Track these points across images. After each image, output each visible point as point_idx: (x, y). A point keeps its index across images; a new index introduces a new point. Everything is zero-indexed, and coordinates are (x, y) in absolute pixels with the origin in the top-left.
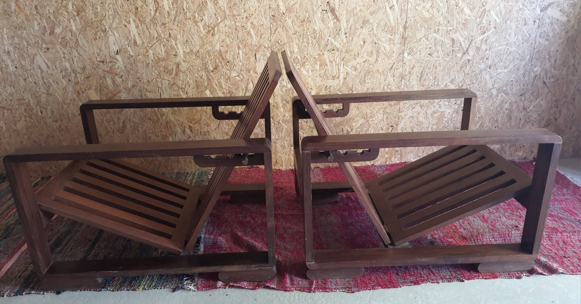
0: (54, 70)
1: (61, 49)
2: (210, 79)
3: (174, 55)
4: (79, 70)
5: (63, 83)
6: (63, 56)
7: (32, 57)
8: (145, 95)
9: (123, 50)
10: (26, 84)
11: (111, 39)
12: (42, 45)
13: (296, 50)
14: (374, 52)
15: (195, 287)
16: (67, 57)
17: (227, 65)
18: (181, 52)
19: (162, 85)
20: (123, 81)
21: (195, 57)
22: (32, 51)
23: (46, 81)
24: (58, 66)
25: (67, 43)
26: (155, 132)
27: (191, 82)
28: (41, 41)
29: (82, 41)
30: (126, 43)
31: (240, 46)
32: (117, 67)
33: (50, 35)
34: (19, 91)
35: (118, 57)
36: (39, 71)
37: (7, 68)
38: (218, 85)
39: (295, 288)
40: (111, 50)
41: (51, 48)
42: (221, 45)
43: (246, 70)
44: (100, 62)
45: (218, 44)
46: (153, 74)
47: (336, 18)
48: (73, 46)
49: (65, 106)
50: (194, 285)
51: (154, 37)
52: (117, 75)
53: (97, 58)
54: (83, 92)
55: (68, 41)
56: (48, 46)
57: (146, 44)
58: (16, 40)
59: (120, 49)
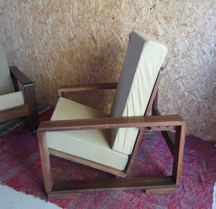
9: (18, 49)
11: (15, 44)
13: (79, 56)
14: (114, 61)
17: (53, 60)
18: (36, 52)
21: (41, 55)
29: (7, 44)
30: (19, 46)
31: (57, 52)
35: (17, 52)
38: (50, 68)
40: (15, 49)
42: (50, 51)
43: (60, 63)
44: (12, 53)
47: (95, 42)
51: (27, 45)
52: (17, 59)
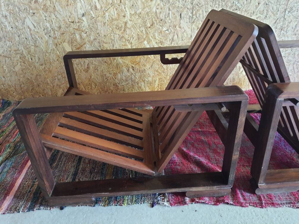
0: (39, 29)
1: (43, 13)
2: (148, 33)
3: (123, 16)
4: (56, 29)
5: (45, 38)
6: (45, 18)
7: (23, 20)
8: (102, 45)
9: (87, 13)
10: (20, 39)
11: (79, 5)
12: (29, 11)
14: (265, 10)
15: (168, 203)
16: (48, 20)
17: (160, 23)
18: (128, 13)
19: (114, 38)
20: (87, 36)
21: (138, 17)
22: (23, 15)
23: (33, 37)
24: (41, 26)
25: (47, 9)
26: (109, 71)
27: (134, 35)
28: (29, 8)
29: (58, 8)
30: (89, 8)
31: (171, 8)
32: (83, 26)
33: (35, 3)
34: (15, 44)
35: (84, 18)
36: (29, 30)
37: (5, 28)
38: (153, 37)
39: (249, 204)
40: (79, 13)
41: (36, 13)
42: (157, 8)
43: (173, 26)
44: (71, 22)
45: (155, 7)
46: (108, 30)
48: (52, 11)
49: (47, 54)
50: (167, 201)
51: (109, 3)
52: (83, 31)
53: (68, 20)
54: (60, 45)
55: (48, 8)
56: (35, 11)
57: (103, 9)
58: (11, 7)
59: (85, 12)
